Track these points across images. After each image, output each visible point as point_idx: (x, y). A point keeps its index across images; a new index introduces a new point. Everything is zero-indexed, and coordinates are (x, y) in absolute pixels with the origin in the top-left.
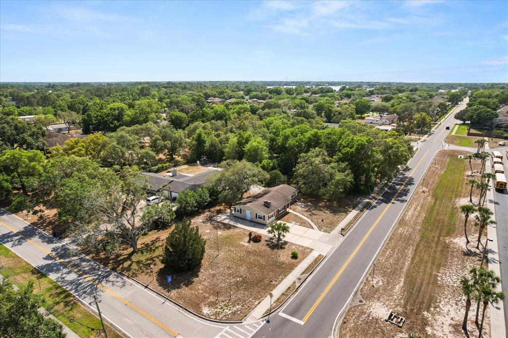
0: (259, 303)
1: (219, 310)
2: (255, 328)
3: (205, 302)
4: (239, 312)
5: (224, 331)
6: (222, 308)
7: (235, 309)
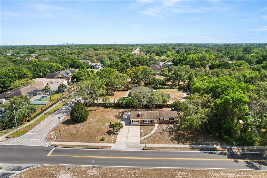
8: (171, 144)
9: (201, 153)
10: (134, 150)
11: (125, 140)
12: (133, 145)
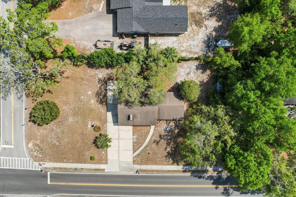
0: (48, 162)
1: (34, 150)
2: (35, 168)
3: (35, 141)
4: (38, 158)
5: (26, 159)
6: (35, 150)
7: (39, 155)
8: (165, 165)
9: (191, 177)
10: (128, 173)
11: (117, 158)
12: (126, 166)
